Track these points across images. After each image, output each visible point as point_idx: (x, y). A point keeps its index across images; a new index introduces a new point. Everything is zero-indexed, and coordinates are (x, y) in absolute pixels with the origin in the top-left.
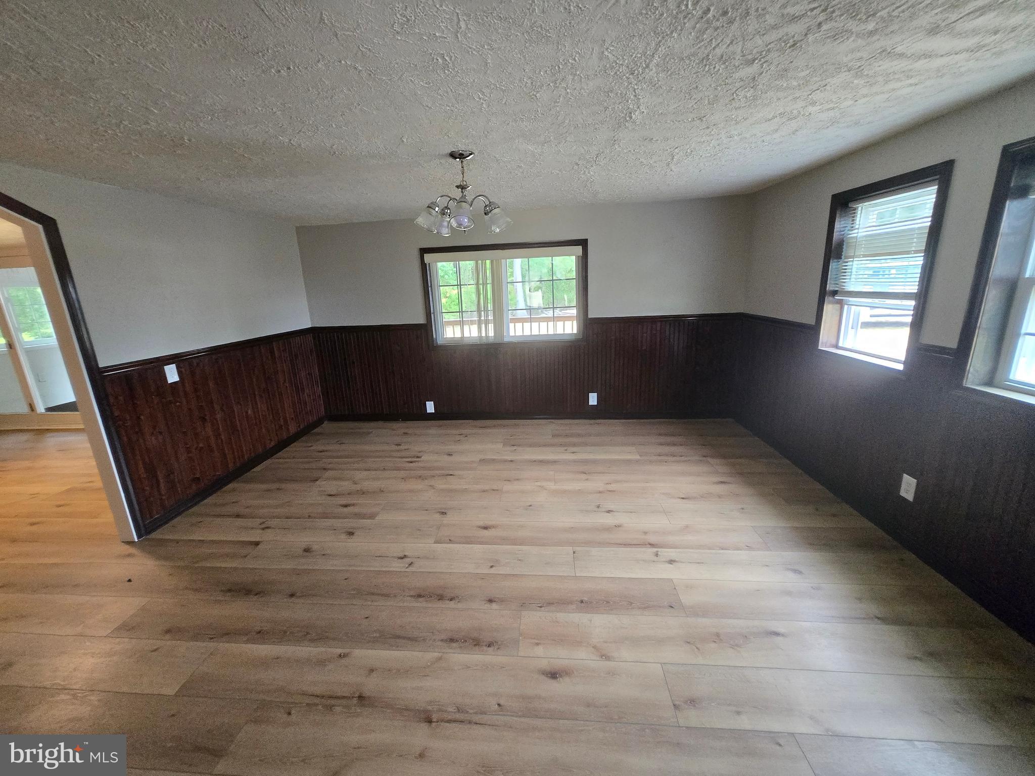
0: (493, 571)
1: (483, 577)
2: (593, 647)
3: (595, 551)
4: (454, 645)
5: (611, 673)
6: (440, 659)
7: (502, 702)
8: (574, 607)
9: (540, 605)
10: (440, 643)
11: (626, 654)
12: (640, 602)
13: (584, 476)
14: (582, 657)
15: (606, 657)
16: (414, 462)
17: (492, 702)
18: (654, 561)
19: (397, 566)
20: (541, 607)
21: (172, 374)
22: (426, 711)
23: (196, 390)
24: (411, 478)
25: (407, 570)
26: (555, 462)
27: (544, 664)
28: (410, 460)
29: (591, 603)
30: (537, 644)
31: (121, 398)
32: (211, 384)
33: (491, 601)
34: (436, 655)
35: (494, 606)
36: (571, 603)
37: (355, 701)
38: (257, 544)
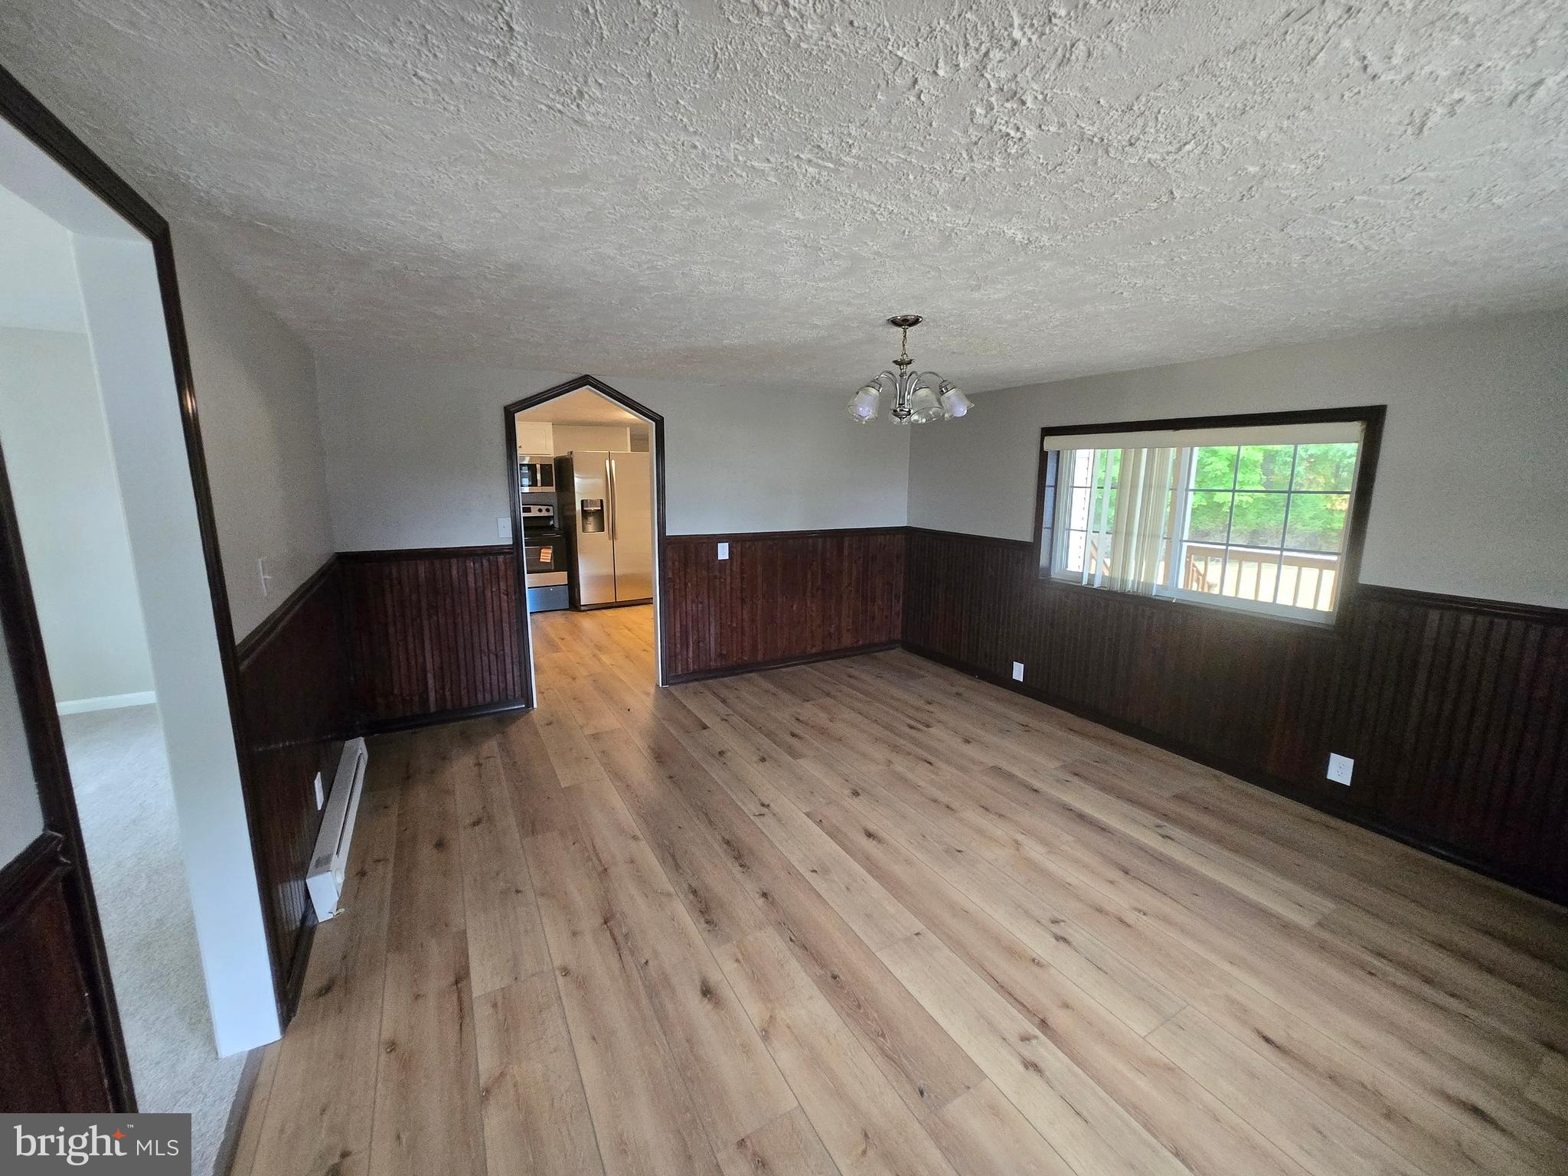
0: (809, 876)
1: (791, 871)
2: (771, 1017)
3: (945, 953)
4: (691, 896)
5: (746, 1049)
6: (669, 895)
7: (650, 963)
8: (819, 972)
9: (793, 938)
10: (685, 886)
11: (786, 1057)
12: (893, 1046)
13: (1116, 875)
14: (749, 1010)
15: (766, 1035)
16: (919, 730)
17: (647, 954)
18: (1004, 1039)
19: (751, 808)
20: (791, 940)
21: (723, 552)
22: (613, 916)
23: (742, 572)
24: (885, 742)
25: (752, 817)
26: (1103, 829)
27: (715, 977)
28: (912, 723)
29: (842, 988)
30: (737, 961)
31: (677, 563)
32: (760, 569)
33: (765, 895)
34: (672, 890)
35: (761, 901)
36: (823, 966)
37: (600, 869)
38: (705, 727)
